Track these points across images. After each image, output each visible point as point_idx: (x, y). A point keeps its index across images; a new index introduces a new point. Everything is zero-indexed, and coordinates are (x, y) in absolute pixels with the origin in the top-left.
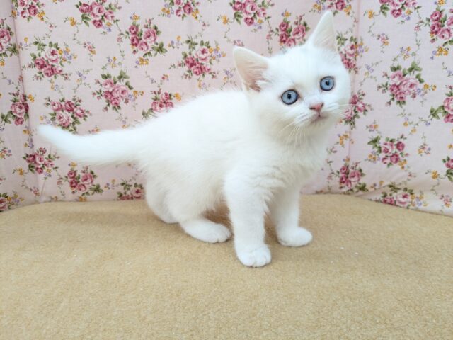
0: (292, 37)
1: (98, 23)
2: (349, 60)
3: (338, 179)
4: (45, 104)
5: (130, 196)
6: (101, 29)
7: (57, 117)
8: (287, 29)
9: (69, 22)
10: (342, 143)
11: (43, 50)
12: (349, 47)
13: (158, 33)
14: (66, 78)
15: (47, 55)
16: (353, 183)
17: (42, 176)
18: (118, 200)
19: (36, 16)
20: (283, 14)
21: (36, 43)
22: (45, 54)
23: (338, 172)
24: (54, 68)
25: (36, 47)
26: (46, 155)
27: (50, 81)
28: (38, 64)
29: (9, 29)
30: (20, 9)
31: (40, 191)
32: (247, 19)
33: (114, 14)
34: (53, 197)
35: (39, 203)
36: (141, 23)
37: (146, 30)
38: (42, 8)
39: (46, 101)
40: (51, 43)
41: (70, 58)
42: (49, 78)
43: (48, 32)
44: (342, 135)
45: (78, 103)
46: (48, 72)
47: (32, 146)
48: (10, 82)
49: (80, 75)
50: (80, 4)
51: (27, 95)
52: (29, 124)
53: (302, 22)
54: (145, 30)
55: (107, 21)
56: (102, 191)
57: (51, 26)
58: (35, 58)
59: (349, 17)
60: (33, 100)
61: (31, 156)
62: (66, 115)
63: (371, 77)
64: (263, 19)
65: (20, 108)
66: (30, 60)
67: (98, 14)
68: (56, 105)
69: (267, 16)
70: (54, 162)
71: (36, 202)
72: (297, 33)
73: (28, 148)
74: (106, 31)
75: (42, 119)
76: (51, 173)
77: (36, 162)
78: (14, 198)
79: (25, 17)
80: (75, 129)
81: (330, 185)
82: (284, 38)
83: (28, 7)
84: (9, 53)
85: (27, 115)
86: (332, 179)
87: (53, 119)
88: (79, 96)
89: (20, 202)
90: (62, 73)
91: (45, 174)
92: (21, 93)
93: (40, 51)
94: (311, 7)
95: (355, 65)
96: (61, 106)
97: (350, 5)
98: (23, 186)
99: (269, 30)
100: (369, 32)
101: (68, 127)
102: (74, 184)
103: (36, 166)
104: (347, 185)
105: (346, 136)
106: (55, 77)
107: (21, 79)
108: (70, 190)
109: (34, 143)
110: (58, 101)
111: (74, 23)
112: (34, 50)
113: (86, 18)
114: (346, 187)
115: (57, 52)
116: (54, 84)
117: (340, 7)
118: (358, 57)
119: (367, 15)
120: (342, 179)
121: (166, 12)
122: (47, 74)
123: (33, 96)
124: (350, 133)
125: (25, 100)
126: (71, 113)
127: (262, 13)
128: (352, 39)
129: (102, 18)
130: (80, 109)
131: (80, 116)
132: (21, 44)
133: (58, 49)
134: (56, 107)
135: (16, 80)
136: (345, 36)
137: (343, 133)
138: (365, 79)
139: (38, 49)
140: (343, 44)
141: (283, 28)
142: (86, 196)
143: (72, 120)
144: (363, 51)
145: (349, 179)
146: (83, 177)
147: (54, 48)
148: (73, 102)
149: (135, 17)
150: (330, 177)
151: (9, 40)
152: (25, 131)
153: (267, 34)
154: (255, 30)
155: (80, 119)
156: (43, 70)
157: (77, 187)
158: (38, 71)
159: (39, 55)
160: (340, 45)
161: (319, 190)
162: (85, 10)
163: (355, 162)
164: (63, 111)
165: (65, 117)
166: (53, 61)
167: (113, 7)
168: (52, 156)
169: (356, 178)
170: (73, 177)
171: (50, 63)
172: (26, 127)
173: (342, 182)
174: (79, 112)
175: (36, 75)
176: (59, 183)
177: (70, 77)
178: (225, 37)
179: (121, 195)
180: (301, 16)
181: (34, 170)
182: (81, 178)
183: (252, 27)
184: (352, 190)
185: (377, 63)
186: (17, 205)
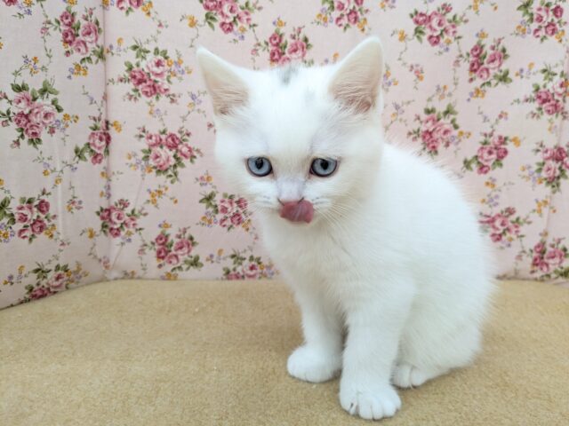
0: (485, 65)
1: (228, 26)
2: (558, 101)
3: (530, 260)
4: (136, 136)
5: (241, 273)
6: (230, 36)
7: (152, 155)
8: (481, 55)
9: (187, 22)
10: (540, 212)
11: (144, 58)
12: (558, 85)
13: (308, 46)
14: (172, 101)
15: (150, 65)
16: (551, 266)
17: (118, 240)
18: (222, 279)
19: (140, 8)
20: (477, 35)
21: (135, 48)
22: (147, 64)
23: (532, 251)
24: (156, 85)
25: (134, 53)
26: (128, 210)
27: (149, 104)
28: (134, 77)
29: (97, 23)
31: (111, 263)
32: (431, 37)
33: (252, 16)
34: (129, 271)
35: (108, 281)
36: (287, 32)
37: (293, 41)
39: (139, 132)
40: (156, 50)
41: (183, 72)
42: (149, 100)
43: (154, 33)
44: (540, 201)
45: (186, 137)
46: (148, 90)
47: (109, 196)
48: (92, 101)
49: (193, 97)
51: (111, 122)
52: (108, 163)
53: (500, 47)
54: (290, 41)
55: (240, 24)
56: (202, 265)
57: (160, 25)
58: (130, 68)
59: (560, 46)
60: (119, 128)
61: (106, 210)
62: (166, 154)
64: (452, 38)
65: (101, 139)
66: (122, 71)
67: (229, 14)
68: (154, 138)
69: (457, 35)
70: (138, 221)
71: (103, 280)
72: (493, 61)
73: (104, 198)
74: (237, 38)
75: (130, 158)
77: (110, 220)
78: (76, 272)
80: (176, 174)
81: (518, 268)
82: (475, 67)
84: (94, 58)
85: (107, 152)
86: (521, 260)
87: (146, 158)
88: (188, 127)
89: (83, 279)
90: (167, 93)
91: (123, 238)
92: (103, 117)
93: (140, 59)
94: (513, 28)
95: (563, 108)
96: (161, 140)
97: (563, 31)
98: (90, 254)
99: (458, 54)
101: (166, 170)
102: (163, 254)
103: (111, 226)
104: (542, 269)
105: (546, 202)
106: (157, 98)
107: (105, 97)
108: (155, 262)
109: (113, 191)
110: (157, 133)
111: (193, 24)
112: (131, 57)
113: (211, 18)
114: (539, 271)
115: (165, 62)
116: (155, 109)
117: (550, 32)
118: (568, 98)
120: (536, 260)
121: (323, 19)
122: (146, 93)
123: (120, 122)
124: (551, 197)
125: (107, 128)
126: (174, 150)
127: (451, 30)
128: (562, 74)
129: (234, 21)
130: (187, 145)
131: (185, 156)
132: (111, 47)
133: (166, 58)
134: (153, 141)
135: (98, 99)
136: (554, 70)
137: (541, 198)
139: (137, 57)
140: (551, 80)
141: (475, 53)
142: (177, 272)
143: (173, 161)
145: (546, 260)
146: (178, 244)
147: (160, 57)
148: (179, 136)
149: (278, 23)
150: (519, 257)
151: (97, 39)
152: (103, 174)
153: (455, 59)
154: (440, 53)
155: (185, 161)
156: (140, 86)
157: (166, 259)
158: (133, 87)
159: (138, 65)
160: (547, 81)
161: (501, 274)
162: (212, 6)
163: (556, 238)
164: (161, 147)
165: (164, 157)
166: (157, 75)
167: (251, 6)
168: (136, 212)
169: (557, 260)
170: (163, 244)
171: (153, 77)
172: (104, 168)
173: (535, 264)
174: (185, 150)
175: (128, 94)
176: (142, 251)
177: (179, 100)
178: (400, 59)
179: (228, 272)
180: (500, 40)
181: (108, 230)
182: (174, 245)
183: (437, 48)
184: (548, 276)
186: (78, 283)
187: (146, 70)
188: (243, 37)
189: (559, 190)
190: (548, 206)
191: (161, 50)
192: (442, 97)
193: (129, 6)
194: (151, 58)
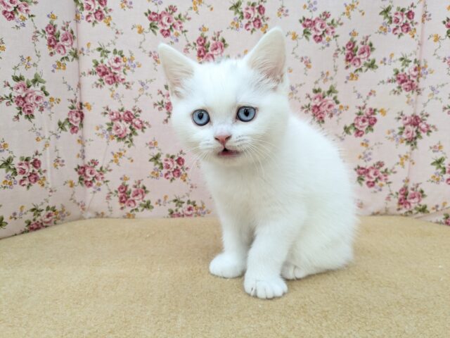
0: (357, 56)
1: (166, 32)
2: (413, 81)
3: (397, 200)
4: (102, 113)
5: (182, 213)
6: (168, 39)
7: (114, 127)
8: (354, 49)
9: (136, 30)
10: (402, 164)
11: (106, 56)
12: (413, 69)
13: (225, 45)
14: (128, 87)
15: (111, 62)
16: (412, 205)
17: (91, 189)
18: (168, 217)
19: (103, 21)
20: (350, 34)
21: (100, 49)
22: (109, 61)
23: (397, 194)
24: (116, 76)
25: (99, 53)
26: (98, 168)
27: (111, 90)
28: (99, 71)
29: (72, 32)
30: (85, 13)
31: (86, 207)
32: (315, 36)
33: (183, 24)
34: (100, 212)
35: (85, 219)
36: (209, 36)
37: (214, 42)
38: (110, 14)
39: (104, 110)
40: (115, 50)
41: (135, 66)
42: (110, 87)
43: (113, 38)
44: (402, 156)
45: (138, 113)
46: (110, 80)
47: (84, 157)
48: (70, 88)
49: (142, 84)
50: (150, 12)
51: (84, 103)
52: (83, 133)
53: (368, 42)
54: (212, 42)
55: (175, 31)
56: (153, 207)
57: (117, 33)
58: (97, 64)
59: (413, 40)
60: (89, 108)
61: (82, 167)
62: (124, 126)
63: (437, 98)
64: (331, 37)
65: (77, 116)
66: (91, 67)
67: (167, 23)
68: (115, 114)
69: (335, 34)
70: (105, 175)
71: (81, 218)
72: (363, 53)
73: (80, 159)
74: (173, 41)
75: (98, 129)
76: (101, 187)
77: (85, 175)
78: (61, 212)
79: (89, 21)
80: (131, 140)
81: (388, 206)
82: (350, 58)
83: (95, 11)
84: (71, 57)
85: (82, 125)
86: (390, 200)
87: (110, 129)
88: (139, 106)
89: (67, 218)
90: (124, 82)
91: (95, 188)
92: (78, 100)
93: (103, 58)
94: (377, 28)
95: (417, 87)
96: (120, 116)
97: (415, 29)
98: (71, 199)
99: (336, 48)
100: (435, 55)
101: (125, 138)
102: (124, 199)
103: (86, 179)
104: (405, 207)
105: (406, 157)
106: (117, 85)
107: (79, 86)
108: (118, 205)
109: (86, 154)
110: (117, 110)
112: (97, 56)
113: (154, 27)
114: (404, 208)
115: (121, 59)
116: (115, 93)
117: (405, 30)
118: (421, 79)
119: (432, 39)
120: (401, 200)
121: (235, 25)
122: (108, 82)
123: (90, 104)
124: (411, 154)
125: (81, 108)
126: (130, 123)
127: (331, 31)
128: (416, 61)
129: (171, 28)
130: (139, 119)
131: (138, 127)
132: (83, 49)
133: (122, 56)
134: (114, 117)
135: (74, 86)
136: (409, 58)
137: (403, 154)
138: (429, 100)
139: (101, 56)
140: (407, 66)
141: (349, 47)
142: (135, 212)
143: (129, 131)
144: (427, 73)
145: (408, 200)
146: (134, 192)
147: (118, 56)
148: (133, 112)
149: (203, 29)
150: (388, 198)
151: (72, 44)
152: (79, 141)
153: (334, 52)
154: (323, 48)
155: (138, 131)
156: (104, 77)
157: (126, 203)
158: (99, 78)
159: (102, 62)
160: (404, 67)
161: (375, 211)
162: (154, 18)
163: (416, 183)
164: (120, 121)
165: (122, 128)
166: (116, 68)
167: (182, 17)
168: (104, 169)
169: (416, 200)
170: (124, 192)
171: (113, 71)
172: (80, 137)
173: (400, 203)
174: (137, 123)
175: (96, 83)
176: (108, 197)
177: (132, 87)
178: (293, 53)
179: (172, 212)
180: (367, 37)
181: (83, 182)
182: (132, 193)
183: (320, 44)
184: (411, 212)
185: (443, 85)
186: (63, 220)
187: (108, 66)
188: (177, 40)
189: (416, 148)
190: (408, 160)
191: (118, 50)
192: (326, 80)
193: (94, 19)
194: (111, 56)
